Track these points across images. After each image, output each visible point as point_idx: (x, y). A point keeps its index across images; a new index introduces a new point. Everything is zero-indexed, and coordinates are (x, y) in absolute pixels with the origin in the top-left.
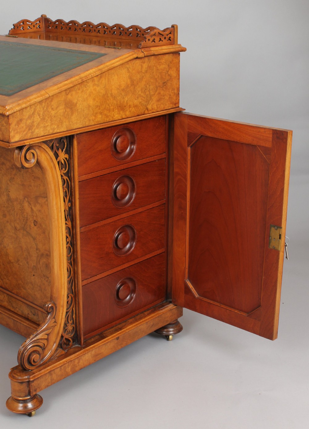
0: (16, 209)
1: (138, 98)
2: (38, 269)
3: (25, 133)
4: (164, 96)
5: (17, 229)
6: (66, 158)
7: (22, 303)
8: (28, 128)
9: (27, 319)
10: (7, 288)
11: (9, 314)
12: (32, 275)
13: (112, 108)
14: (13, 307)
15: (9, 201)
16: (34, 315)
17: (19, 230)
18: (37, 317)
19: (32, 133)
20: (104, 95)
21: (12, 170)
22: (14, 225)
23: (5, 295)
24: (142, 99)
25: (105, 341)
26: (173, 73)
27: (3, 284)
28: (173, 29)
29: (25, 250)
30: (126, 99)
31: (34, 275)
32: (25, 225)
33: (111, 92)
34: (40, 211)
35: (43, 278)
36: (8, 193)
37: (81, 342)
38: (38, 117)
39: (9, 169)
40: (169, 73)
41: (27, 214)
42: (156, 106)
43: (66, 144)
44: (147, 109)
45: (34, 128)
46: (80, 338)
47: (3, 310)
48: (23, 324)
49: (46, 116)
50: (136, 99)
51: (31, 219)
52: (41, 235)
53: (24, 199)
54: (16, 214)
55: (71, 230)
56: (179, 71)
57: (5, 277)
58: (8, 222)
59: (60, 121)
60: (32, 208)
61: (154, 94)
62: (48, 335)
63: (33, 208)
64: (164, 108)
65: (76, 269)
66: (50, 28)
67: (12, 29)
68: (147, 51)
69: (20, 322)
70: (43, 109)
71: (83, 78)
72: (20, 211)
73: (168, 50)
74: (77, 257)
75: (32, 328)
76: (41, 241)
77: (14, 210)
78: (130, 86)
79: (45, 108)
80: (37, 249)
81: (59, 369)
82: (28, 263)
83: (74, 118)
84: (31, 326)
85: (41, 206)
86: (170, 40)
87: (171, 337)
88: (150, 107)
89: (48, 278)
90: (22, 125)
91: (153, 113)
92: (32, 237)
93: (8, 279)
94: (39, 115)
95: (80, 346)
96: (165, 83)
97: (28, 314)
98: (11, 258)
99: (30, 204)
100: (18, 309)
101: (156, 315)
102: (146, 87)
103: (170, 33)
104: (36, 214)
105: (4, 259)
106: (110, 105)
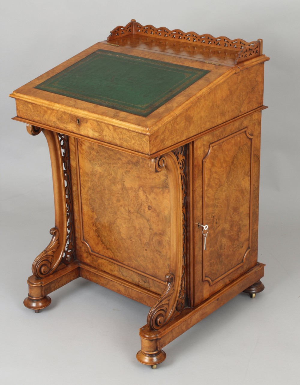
0: (130, 196)
1: (234, 104)
2: (151, 245)
3: (159, 146)
4: (252, 99)
5: (131, 212)
6: (183, 159)
7: (133, 272)
8: (161, 142)
9: (138, 286)
10: (118, 259)
11: (120, 282)
12: (145, 250)
13: (216, 115)
14: (123, 276)
15: (124, 189)
16: (144, 282)
17: (132, 213)
18: (148, 284)
19: (164, 145)
20: (211, 106)
21: (128, 164)
22: (128, 208)
23: (116, 266)
24: (237, 104)
25: (209, 302)
26: (259, 79)
27: (114, 256)
28: (259, 44)
29: (138, 230)
30: (226, 106)
31: (146, 250)
32: (139, 209)
33: (216, 103)
34: (155, 198)
35: (155, 253)
36: (123, 183)
37: (190, 304)
38: (168, 132)
39: (125, 164)
40: (256, 80)
41: (142, 200)
42: (246, 108)
43: (183, 148)
44: (241, 112)
45: (165, 141)
46: (190, 301)
47: (114, 278)
48: (134, 290)
49: (173, 130)
50: (233, 106)
51: (145, 204)
52: (154, 218)
53: (139, 188)
54: (130, 199)
55: (185, 215)
56: (263, 76)
57: (116, 251)
58: (121, 206)
59: (182, 132)
60: (146, 196)
61: (246, 99)
62: (169, 300)
63: (148, 196)
64: (252, 108)
65: (188, 245)
66: (139, 31)
67: (109, 36)
68: (242, 66)
69: (132, 288)
70: (171, 125)
71: (198, 97)
72: (135, 198)
73: (256, 62)
74: (190, 236)
75: (144, 293)
76: (155, 222)
77: (129, 196)
78: (229, 95)
79: (173, 125)
80: (150, 229)
81: (177, 328)
82: (140, 240)
83: (191, 128)
84: (143, 291)
85: (156, 194)
86: (257, 53)
87: (254, 295)
88: (242, 110)
89: (160, 252)
90: (158, 140)
91: (244, 114)
92: (146, 219)
93: (119, 253)
94: (169, 131)
95: (190, 307)
96: (253, 89)
97: (139, 281)
98: (123, 235)
99: (145, 193)
100: (128, 278)
101: (245, 277)
102: (240, 94)
103: (257, 47)
104: (151, 201)
105: (116, 235)
106: (215, 114)
